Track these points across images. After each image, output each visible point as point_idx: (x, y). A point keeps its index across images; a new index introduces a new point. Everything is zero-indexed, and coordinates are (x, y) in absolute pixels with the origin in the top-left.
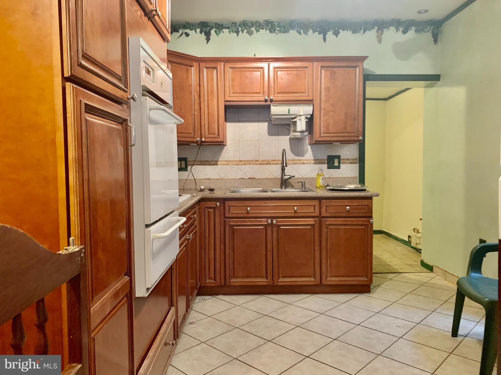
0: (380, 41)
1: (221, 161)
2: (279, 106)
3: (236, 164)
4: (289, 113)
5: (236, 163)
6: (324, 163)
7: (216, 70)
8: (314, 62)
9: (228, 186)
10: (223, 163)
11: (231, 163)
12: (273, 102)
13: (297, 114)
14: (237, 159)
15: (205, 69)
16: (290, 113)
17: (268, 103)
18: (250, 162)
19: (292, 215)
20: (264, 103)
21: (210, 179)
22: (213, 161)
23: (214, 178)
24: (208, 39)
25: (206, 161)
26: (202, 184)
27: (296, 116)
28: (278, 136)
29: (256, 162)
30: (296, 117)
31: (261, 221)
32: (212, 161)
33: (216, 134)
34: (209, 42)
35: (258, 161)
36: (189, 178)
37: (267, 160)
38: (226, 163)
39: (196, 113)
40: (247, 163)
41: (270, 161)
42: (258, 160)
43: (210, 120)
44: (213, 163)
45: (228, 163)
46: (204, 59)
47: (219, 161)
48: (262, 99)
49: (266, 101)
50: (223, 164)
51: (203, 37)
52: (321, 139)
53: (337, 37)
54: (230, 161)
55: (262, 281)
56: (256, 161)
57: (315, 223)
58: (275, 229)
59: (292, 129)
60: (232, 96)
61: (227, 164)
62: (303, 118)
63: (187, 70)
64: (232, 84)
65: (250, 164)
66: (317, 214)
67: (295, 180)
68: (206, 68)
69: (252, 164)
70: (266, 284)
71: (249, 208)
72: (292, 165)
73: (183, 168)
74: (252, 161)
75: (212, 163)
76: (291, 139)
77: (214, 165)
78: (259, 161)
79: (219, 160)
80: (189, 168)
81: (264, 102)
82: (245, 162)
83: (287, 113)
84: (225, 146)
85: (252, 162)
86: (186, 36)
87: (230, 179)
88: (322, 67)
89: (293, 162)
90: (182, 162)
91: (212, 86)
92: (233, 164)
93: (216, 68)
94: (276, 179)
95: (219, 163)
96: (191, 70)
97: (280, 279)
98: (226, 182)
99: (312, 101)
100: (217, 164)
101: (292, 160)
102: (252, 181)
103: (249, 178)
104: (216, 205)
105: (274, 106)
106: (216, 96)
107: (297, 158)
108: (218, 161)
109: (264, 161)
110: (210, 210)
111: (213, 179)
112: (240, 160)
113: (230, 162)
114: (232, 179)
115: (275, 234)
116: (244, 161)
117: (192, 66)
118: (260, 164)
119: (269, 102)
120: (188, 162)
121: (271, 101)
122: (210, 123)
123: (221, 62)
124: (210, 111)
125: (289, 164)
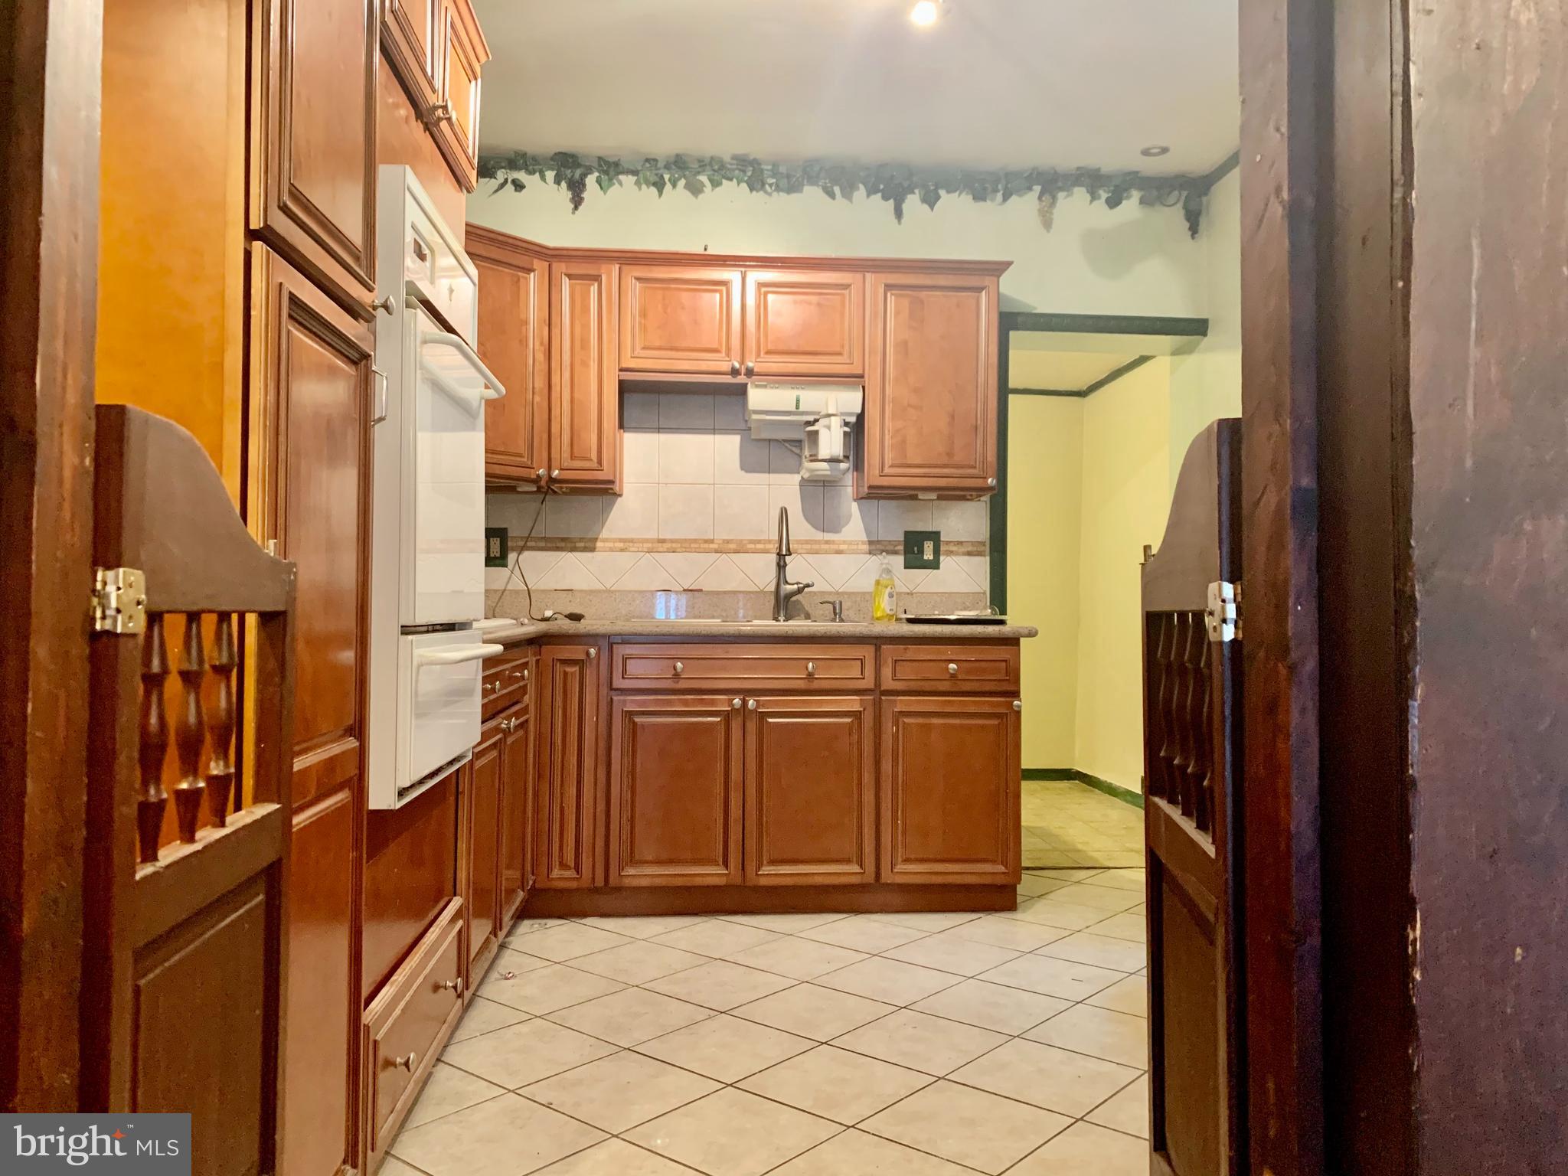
0: (1047, 224)
1: (605, 540)
2: (772, 388)
3: (648, 548)
4: (797, 408)
5: (650, 545)
6: (896, 553)
7: (596, 285)
8: (867, 274)
9: (624, 612)
10: (610, 545)
11: (635, 545)
12: (754, 377)
13: (820, 413)
14: (653, 535)
15: (567, 279)
16: (801, 409)
17: (741, 379)
18: (687, 545)
19: (801, 685)
20: (729, 379)
21: (572, 590)
22: (581, 540)
23: (585, 587)
24: (577, 202)
25: (563, 540)
26: (548, 605)
27: (817, 417)
28: (767, 475)
29: (706, 546)
30: (816, 421)
31: (713, 702)
32: (581, 538)
33: (591, 460)
34: (580, 208)
35: (712, 541)
36: (510, 587)
37: (737, 540)
38: (621, 545)
39: (537, 399)
40: (681, 547)
41: (744, 542)
42: (712, 538)
43: (576, 420)
44: (582, 545)
45: (626, 544)
46: (565, 253)
47: (599, 540)
48: (725, 366)
49: (735, 372)
50: (612, 550)
51: (564, 193)
52: (885, 481)
53: (932, 210)
54: (632, 541)
55: (711, 874)
56: (706, 541)
57: (864, 710)
58: (752, 726)
59: (807, 453)
60: (640, 355)
61: (622, 550)
62: (836, 422)
63: (516, 279)
64: (640, 323)
65: (687, 550)
66: (868, 683)
67: (815, 598)
68: (570, 276)
69: (694, 550)
70: (721, 881)
71: (679, 665)
72: (809, 557)
73: (495, 558)
74: (695, 541)
75: (579, 545)
76: (804, 483)
77: (585, 549)
78: (715, 541)
79: (601, 536)
80: (512, 557)
81: (730, 376)
82: (674, 545)
83: (793, 409)
84: (619, 499)
85: (692, 545)
86: (516, 190)
87: (630, 592)
88: (888, 287)
89: (809, 546)
90: (491, 539)
91: (586, 326)
92: (640, 549)
93: (597, 278)
94: (762, 593)
95: (599, 544)
96: (527, 280)
97: (764, 868)
98: (618, 600)
99: (862, 376)
100: (593, 549)
101: (807, 542)
102: (694, 598)
103: (684, 590)
104: (588, 654)
105: (757, 386)
106: (594, 353)
107: (820, 536)
108: (596, 539)
109: (728, 542)
110: (569, 669)
111: (581, 591)
112: (660, 537)
113: (631, 544)
114: (635, 591)
115: (752, 739)
116: (672, 541)
117: (530, 270)
118: (716, 551)
119: (743, 376)
120: (509, 539)
121: (750, 373)
122: (576, 427)
123: (612, 264)
124: (576, 395)
125: (799, 551)
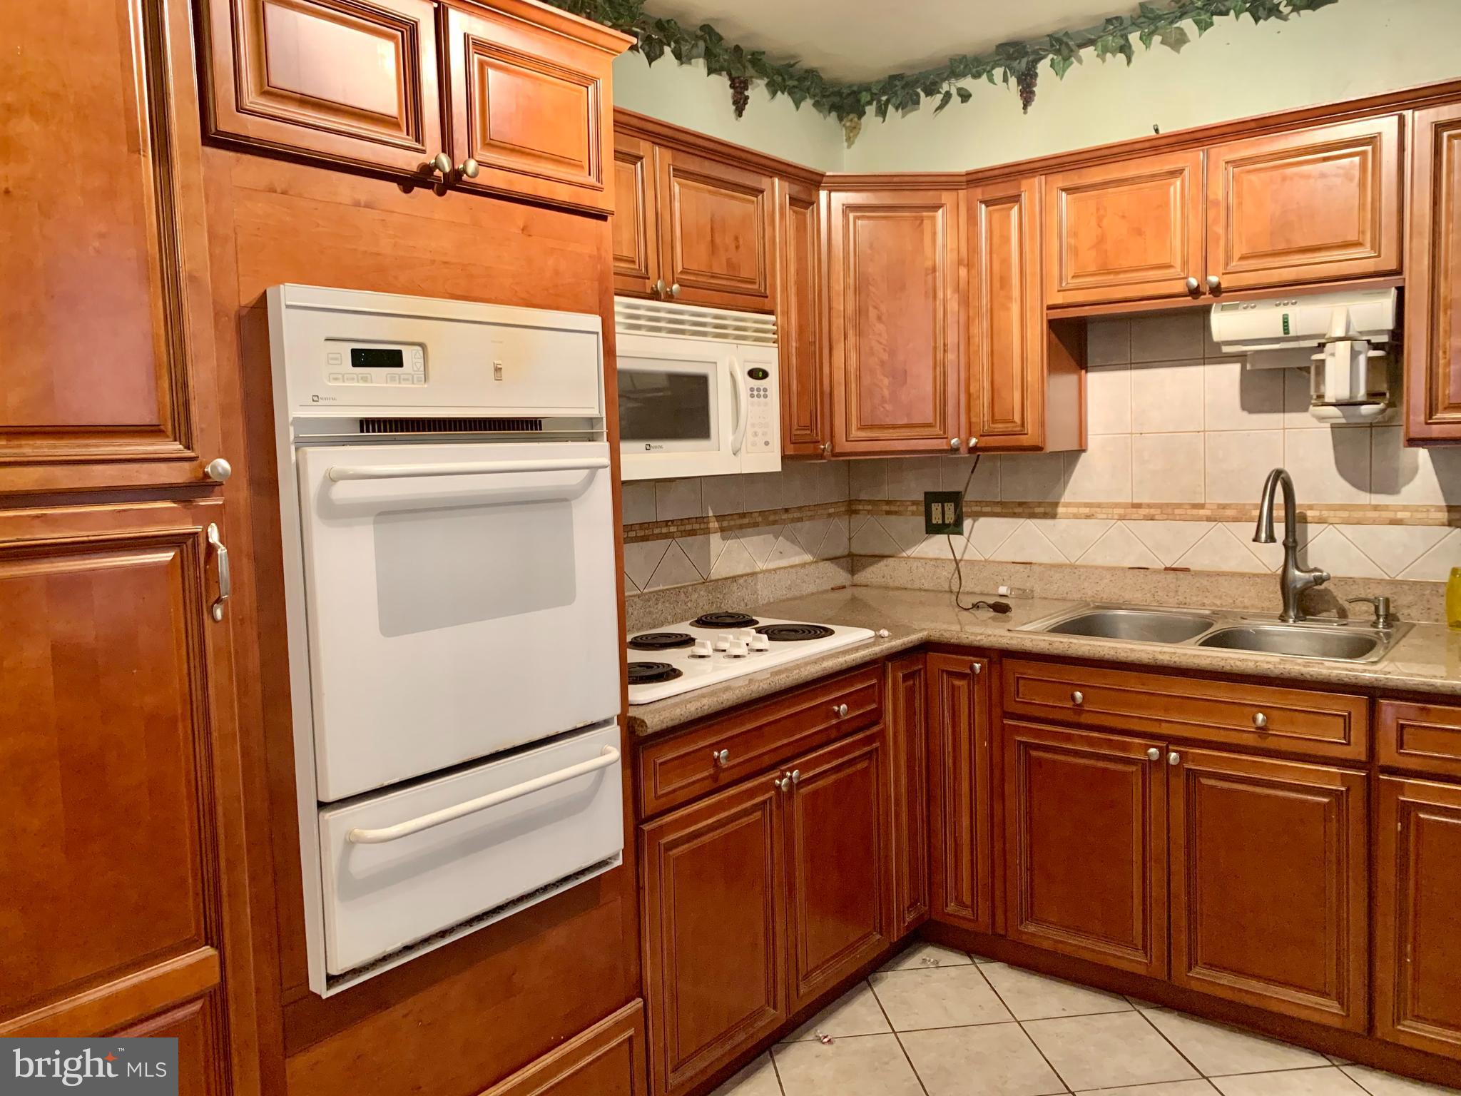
1: (1067, 505)
2: (1245, 308)
3: (1120, 515)
4: (1285, 333)
5: (1121, 511)
7: (1016, 208)
8: (1408, 112)
9: (1090, 593)
10: (1074, 510)
11: (1104, 510)
12: (1224, 295)
13: (1325, 335)
14: (1126, 498)
15: (983, 206)
16: (1292, 333)
17: (1205, 299)
18: (1170, 511)
20: (1188, 302)
21: (1031, 563)
22: (1040, 504)
23: (1045, 559)
24: (1027, 96)
25: (1021, 504)
26: (1005, 578)
27: (1323, 341)
28: (1281, 415)
29: (1195, 512)
30: (1321, 346)
31: (1125, 747)
32: (1040, 503)
33: (1014, 422)
35: (1202, 506)
36: (966, 557)
37: (1237, 505)
38: (1087, 511)
39: (951, 356)
40: (1162, 513)
41: (1247, 507)
42: (1203, 502)
43: (996, 377)
44: (1041, 510)
45: (1091, 511)
46: (980, 175)
47: (1060, 505)
48: (1179, 287)
49: (1195, 292)
50: (1076, 516)
52: (1436, 432)
54: (1099, 505)
56: (1195, 506)
57: (1348, 790)
58: (1178, 784)
59: (1312, 393)
60: (1070, 286)
61: (1088, 517)
62: (1343, 348)
63: (918, 222)
64: (1069, 245)
65: (1170, 517)
66: (1358, 750)
67: (1353, 587)
68: (988, 203)
69: (1178, 518)
70: (1141, 970)
71: (1078, 695)
72: (1347, 529)
73: (949, 525)
74: (1179, 506)
75: (1038, 510)
77: (1045, 516)
78: (1207, 506)
79: (1062, 500)
80: (967, 523)
81: (1190, 298)
82: (1152, 511)
83: (1281, 334)
84: (1083, 455)
85: (1177, 511)
86: (962, 102)
87: (1096, 568)
88: (1445, 125)
89: (1345, 514)
90: (946, 504)
91: (1006, 261)
92: (1110, 516)
93: (1016, 199)
94: (1272, 575)
95: (1061, 510)
96: (933, 218)
97: (1198, 969)
98: (1083, 578)
99: (1397, 273)
100: (1053, 516)
101: (1343, 507)
102: (1177, 579)
103: (1166, 569)
105: (1223, 308)
106: (1016, 293)
107: (1365, 498)
108: (1056, 504)
109: (1224, 507)
110: (957, 683)
111: (1040, 564)
112: (1134, 502)
113: (1098, 510)
114: (1103, 568)
115: (1178, 804)
116: (1149, 506)
117: (936, 208)
118: (1209, 519)
119: (1208, 296)
120: (964, 504)
121: (1216, 290)
122: (996, 387)
123: (1035, 177)
124: (996, 347)
125: (1330, 520)
